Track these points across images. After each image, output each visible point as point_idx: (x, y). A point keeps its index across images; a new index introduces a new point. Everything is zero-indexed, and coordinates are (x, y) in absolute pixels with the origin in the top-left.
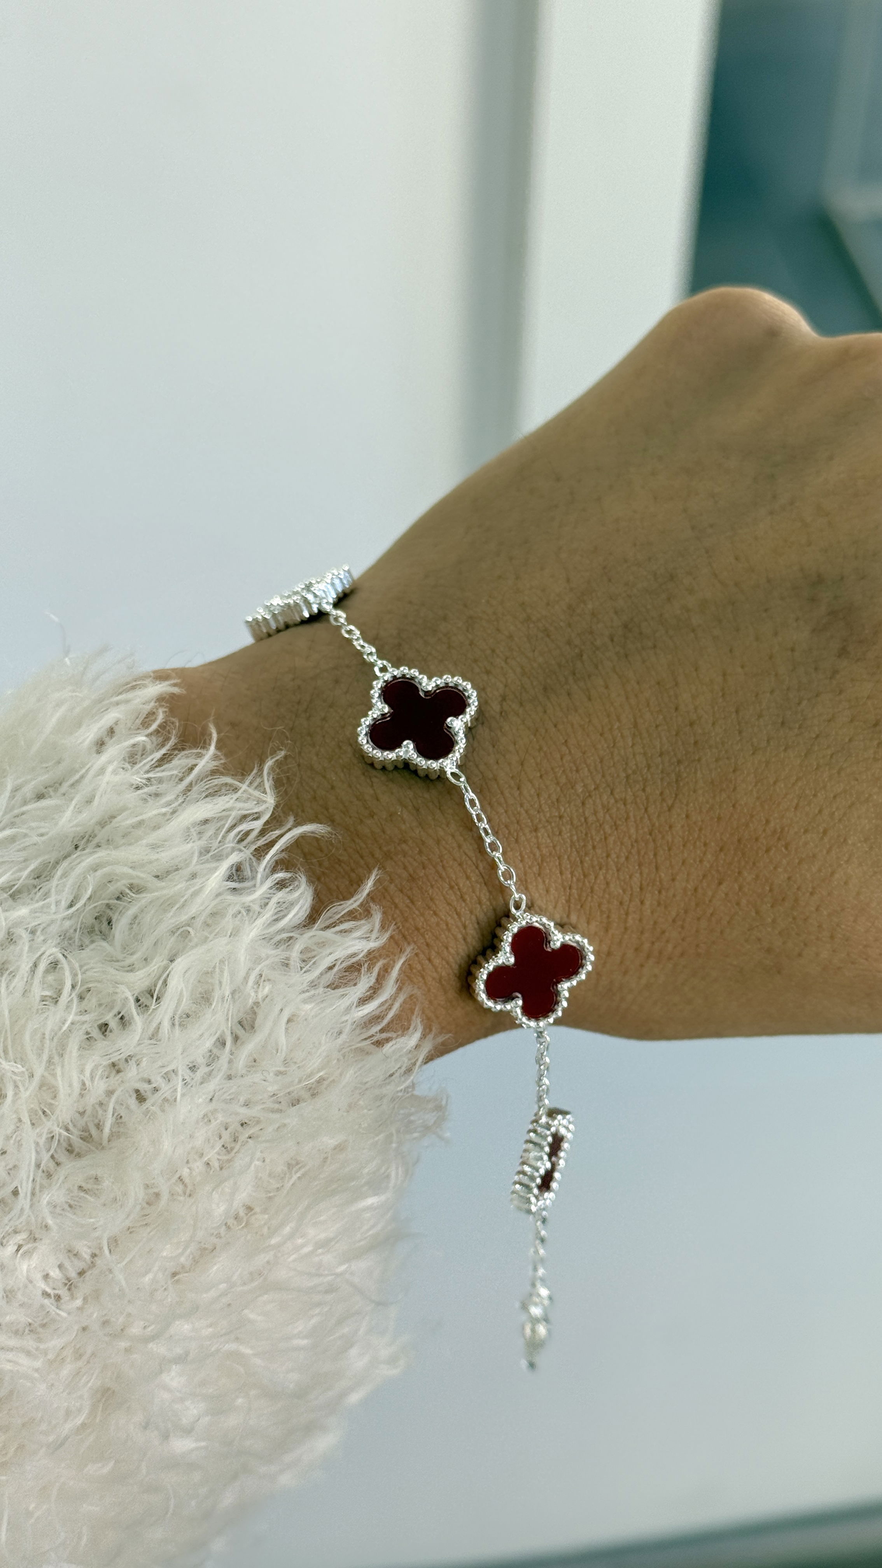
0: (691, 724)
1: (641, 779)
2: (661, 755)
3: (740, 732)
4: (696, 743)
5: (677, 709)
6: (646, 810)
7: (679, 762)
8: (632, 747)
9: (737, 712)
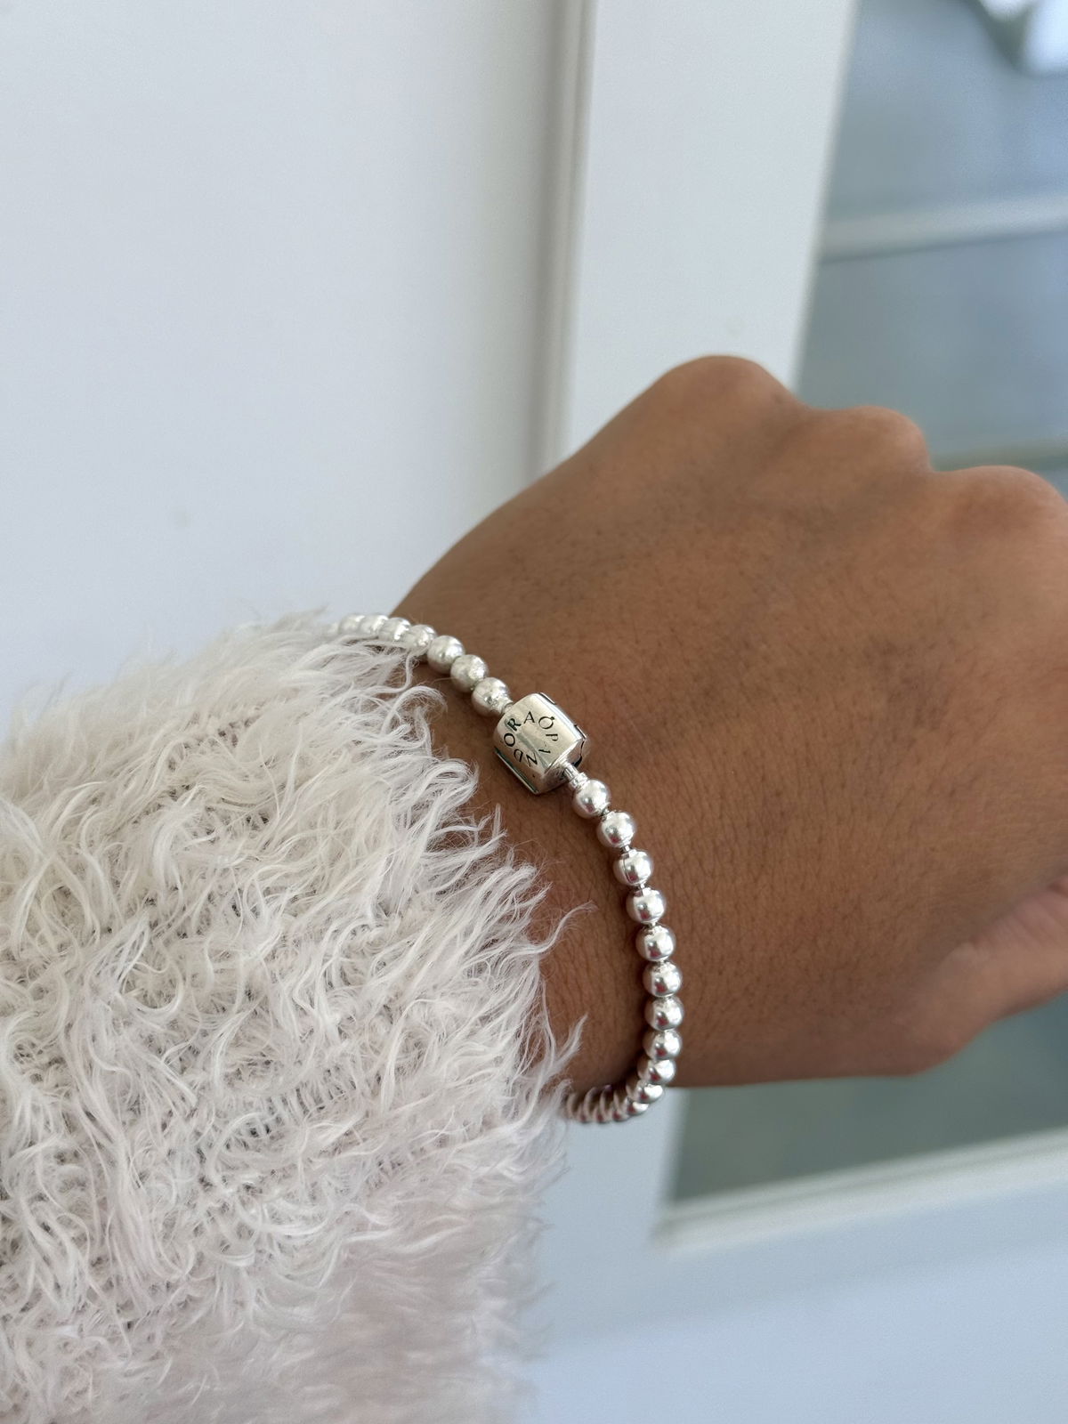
0: (778, 794)
1: (728, 850)
2: (748, 825)
3: (825, 802)
4: (782, 814)
5: (763, 779)
6: (733, 882)
7: (766, 833)
8: (721, 817)
9: (822, 782)
